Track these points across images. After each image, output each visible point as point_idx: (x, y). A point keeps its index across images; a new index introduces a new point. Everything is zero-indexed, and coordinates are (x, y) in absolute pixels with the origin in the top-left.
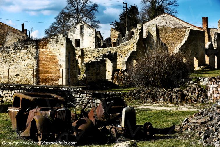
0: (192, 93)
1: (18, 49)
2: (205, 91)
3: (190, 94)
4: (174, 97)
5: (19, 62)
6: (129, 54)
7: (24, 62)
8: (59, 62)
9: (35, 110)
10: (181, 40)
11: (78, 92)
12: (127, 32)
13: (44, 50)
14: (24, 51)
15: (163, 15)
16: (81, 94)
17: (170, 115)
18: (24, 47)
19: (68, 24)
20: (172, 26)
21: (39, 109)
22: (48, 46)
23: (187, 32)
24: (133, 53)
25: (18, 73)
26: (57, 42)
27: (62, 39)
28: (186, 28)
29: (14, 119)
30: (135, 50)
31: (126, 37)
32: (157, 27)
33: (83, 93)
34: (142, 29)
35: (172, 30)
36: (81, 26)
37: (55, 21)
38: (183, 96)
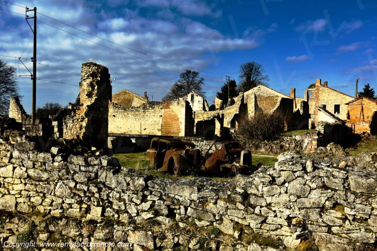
0: (289, 144)
1: (147, 109)
2: (301, 143)
3: (287, 145)
4: (274, 147)
5: (147, 119)
6: (233, 115)
7: (151, 119)
8: (180, 120)
9: (171, 151)
10: (274, 107)
11: (198, 141)
12: (229, 100)
13: (168, 110)
14: (151, 110)
15: (258, 86)
16: (201, 143)
17: (273, 160)
18: (151, 107)
19: (180, 94)
20: (266, 95)
21: (174, 150)
22: (171, 107)
23: (279, 99)
24: (236, 115)
25: (146, 127)
26: (178, 104)
27: (182, 101)
28: (277, 96)
29: (152, 158)
30: (238, 113)
31: (229, 103)
32: (255, 95)
33: (203, 141)
34: (243, 96)
35: (266, 98)
36: (192, 95)
37: (170, 91)
38: (282, 147)
